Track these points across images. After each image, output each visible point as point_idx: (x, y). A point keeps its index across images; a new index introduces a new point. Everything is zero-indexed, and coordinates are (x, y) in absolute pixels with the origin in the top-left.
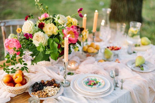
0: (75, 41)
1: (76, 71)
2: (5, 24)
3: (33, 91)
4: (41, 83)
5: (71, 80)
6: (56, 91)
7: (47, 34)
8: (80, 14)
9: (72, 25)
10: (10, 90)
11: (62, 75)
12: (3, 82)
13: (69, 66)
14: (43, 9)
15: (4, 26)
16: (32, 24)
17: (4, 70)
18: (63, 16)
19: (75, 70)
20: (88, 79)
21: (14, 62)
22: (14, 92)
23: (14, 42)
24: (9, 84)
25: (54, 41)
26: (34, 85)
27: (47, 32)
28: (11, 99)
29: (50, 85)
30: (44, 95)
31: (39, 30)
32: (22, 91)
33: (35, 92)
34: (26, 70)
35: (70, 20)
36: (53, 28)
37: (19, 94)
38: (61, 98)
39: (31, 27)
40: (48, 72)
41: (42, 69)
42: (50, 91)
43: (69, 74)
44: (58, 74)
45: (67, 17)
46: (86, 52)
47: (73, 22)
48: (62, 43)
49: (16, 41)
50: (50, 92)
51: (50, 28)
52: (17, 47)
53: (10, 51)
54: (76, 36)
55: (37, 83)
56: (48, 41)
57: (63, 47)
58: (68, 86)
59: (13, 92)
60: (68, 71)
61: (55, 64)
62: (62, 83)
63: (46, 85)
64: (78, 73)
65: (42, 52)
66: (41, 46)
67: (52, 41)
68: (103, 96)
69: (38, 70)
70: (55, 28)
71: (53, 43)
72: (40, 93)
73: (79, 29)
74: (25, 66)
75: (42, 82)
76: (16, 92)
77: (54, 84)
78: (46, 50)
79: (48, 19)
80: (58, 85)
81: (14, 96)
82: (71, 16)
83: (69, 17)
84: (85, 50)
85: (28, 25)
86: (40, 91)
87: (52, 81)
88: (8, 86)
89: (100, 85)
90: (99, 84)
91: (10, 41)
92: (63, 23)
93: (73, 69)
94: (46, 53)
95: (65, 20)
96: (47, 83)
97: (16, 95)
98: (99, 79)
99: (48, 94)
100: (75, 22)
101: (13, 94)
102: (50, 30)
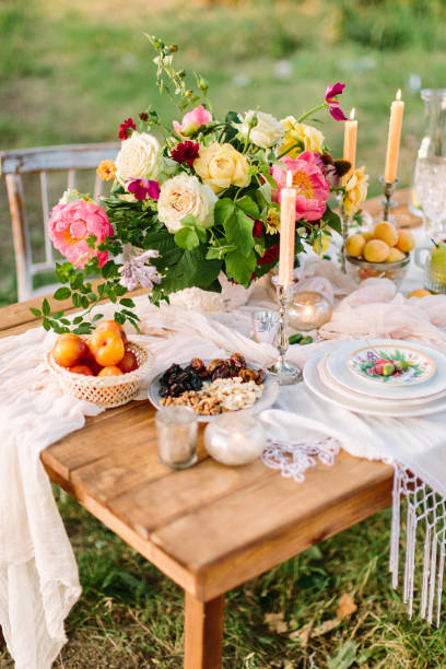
0: (317, 211)
1: (320, 331)
2: (22, 164)
3: (164, 396)
4: (191, 367)
5: (304, 362)
6: (252, 396)
7: (212, 185)
8: (335, 106)
9: (303, 150)
10: (83, 391)
11: (268, 343)
12: (53, 361)
13: (293, 313)
14: (187, 93)
15: (17, 172)
16: (153, 149)
17: (47, 329)
18: (269, 117)
19: (318, 329)
20: (370, 356)
21: (82, 295)
22: (96, 399)
23: (87, 214)
24: (76, 369)
25: (238, 207)
26: (168, 374)
27: (210, 177)
28: (86, 423)
29: (228, 376)
30: (206, 407)
31: (181, 170)
32: (125, 394)
33: (172, 396)
34: (132, 322)
35: (294, 133)
36: (231, 162)
37: (114, 405)
38: (273, 416)
39: (150, 156)
40: (214, 332)
41: (189, 320)
42: (229, 392)
43: (296, 340)
44: (254, 339)
45: (282, 121)
46: (357, 259)
47: (309, 140)
48: (269, 219)
49: (96, 213)
50: (230, 397)
51: (220, 163)
52: (99, 235)
53: (71, 252)
54: (320, 193)
55: (176, 369)
56: (215, 210)
57: (272, 233)
58: (293, 382)
59: (91, 398)
60: (289, 332)
61: (237, 308)
62: (273, 369)
63: (210, 377)
64: (328, 337)
65: (193, 254)
66: (193, 228)
67: (230, 209)
68: (428, 411)
69: (175, 324)
70: (239, 163)
71: (234, 217)
72: (192, 399)
73: (330, 167)
74: (128, 309)
75: (194, 365)
76: (102, 399)
77: (242, 371)
78: (211, 241)
79: (211, 130)
80: (257, 374)
81: (95, 414)
82: (296, 118)
83: (291, 119)
84: (355, 252)
85: (139, 150)
86: (193, 393)
87: (232, 362)
88: (75, 375)
89: (415, 375)
90: (412, 371)
91: (73, 212)
92: (269, 141)
93: (308, 324)
94: (209, 256)
95: (278, 133)
96: (217, 368)
97: (103, 409)
98: (414, 354)
99: (221, 405)
100: (315, 139)
101: (92, 404)
102: (223, 168)
